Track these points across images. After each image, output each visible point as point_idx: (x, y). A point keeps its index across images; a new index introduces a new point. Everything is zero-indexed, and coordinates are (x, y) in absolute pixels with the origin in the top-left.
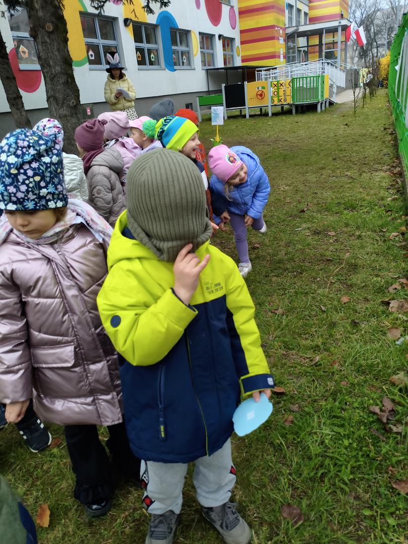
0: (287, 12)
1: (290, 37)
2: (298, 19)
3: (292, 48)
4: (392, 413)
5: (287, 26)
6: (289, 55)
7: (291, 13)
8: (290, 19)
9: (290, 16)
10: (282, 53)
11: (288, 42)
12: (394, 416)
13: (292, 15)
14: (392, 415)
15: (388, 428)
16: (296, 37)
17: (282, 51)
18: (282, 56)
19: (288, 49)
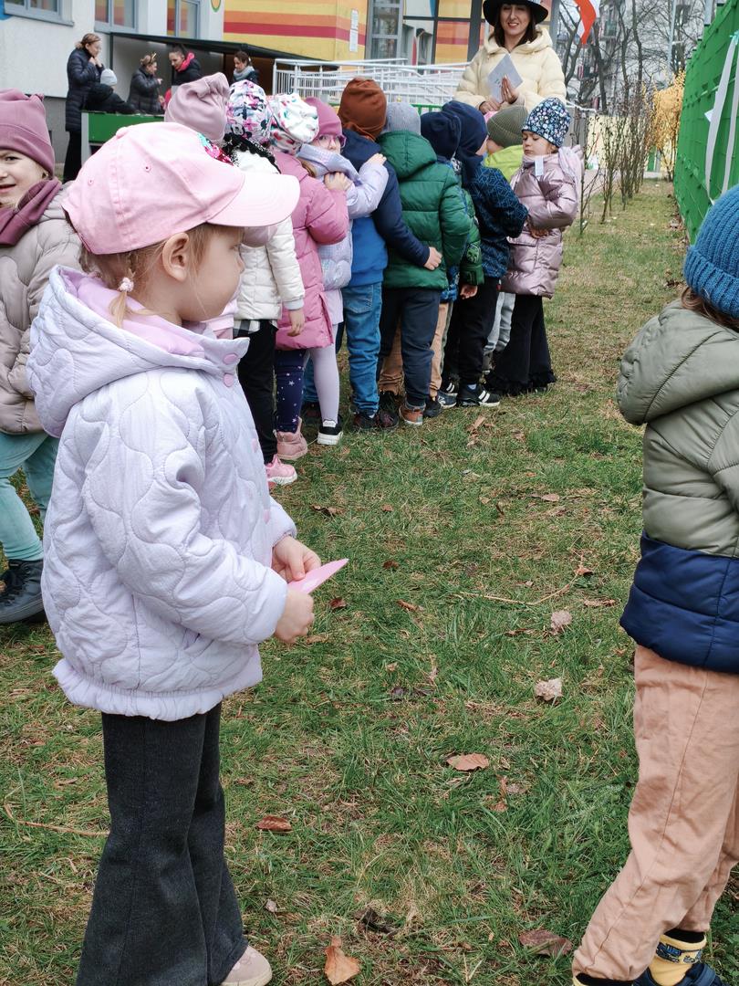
6: (377, 36)
10: (355, 24)
17: (357, 18)
18: (354, 36)
19: (375, 16)
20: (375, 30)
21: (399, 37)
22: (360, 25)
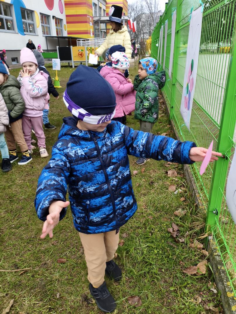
0: (93, 7)
1: (96, 23)
2: (100, 13)
3: (97, 29)
4: (178, 232)
5: (94, 16)
6: (96, 33)
7: (96, 8)
8: (96, 12)
9: (95, 10)
10: (91, 31)
11: (95, 25)
12: (179, 233)
13: (96, 10)
14: (178, 233)
15: (177, 240)
16: (99, 23)
17: (92, 30)
18: (91, 33)
19: (95, 30)
20: (95, 32)
21: (100, 33)
22: (92, 31)
